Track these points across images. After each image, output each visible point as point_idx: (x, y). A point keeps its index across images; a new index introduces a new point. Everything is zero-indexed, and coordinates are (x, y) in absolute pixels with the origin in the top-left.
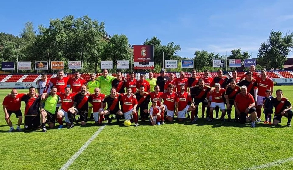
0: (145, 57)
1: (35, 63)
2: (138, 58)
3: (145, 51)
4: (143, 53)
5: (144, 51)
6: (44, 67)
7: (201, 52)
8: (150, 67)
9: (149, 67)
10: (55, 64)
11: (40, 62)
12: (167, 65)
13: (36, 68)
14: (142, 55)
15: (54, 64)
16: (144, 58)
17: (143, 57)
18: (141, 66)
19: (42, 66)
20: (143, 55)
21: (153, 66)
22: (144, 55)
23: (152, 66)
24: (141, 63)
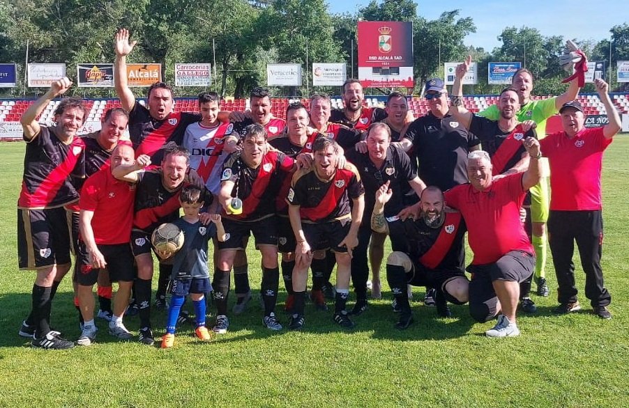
0: (389, 54)
1: (78, 67)
2: (370, 58)
3: (389, 37)
4: (384, 43)
5: (387, 38)
6: (105, 78)
7: (518, 32)
8: (401, 80)
9: (399, 81)
10: (137, 71)
11: (92, 66)
12: (449, 77)
13: (80, 82)
14: (380, 48)
15: (132, 72)
16: (387, 58)
17: (384, 54)
18: (379, 78)
19: (99, 77)
20: (382, 49)
21: (410, 78)
22: (387, 47)
23: (407, 80)
24: (377, 69)
